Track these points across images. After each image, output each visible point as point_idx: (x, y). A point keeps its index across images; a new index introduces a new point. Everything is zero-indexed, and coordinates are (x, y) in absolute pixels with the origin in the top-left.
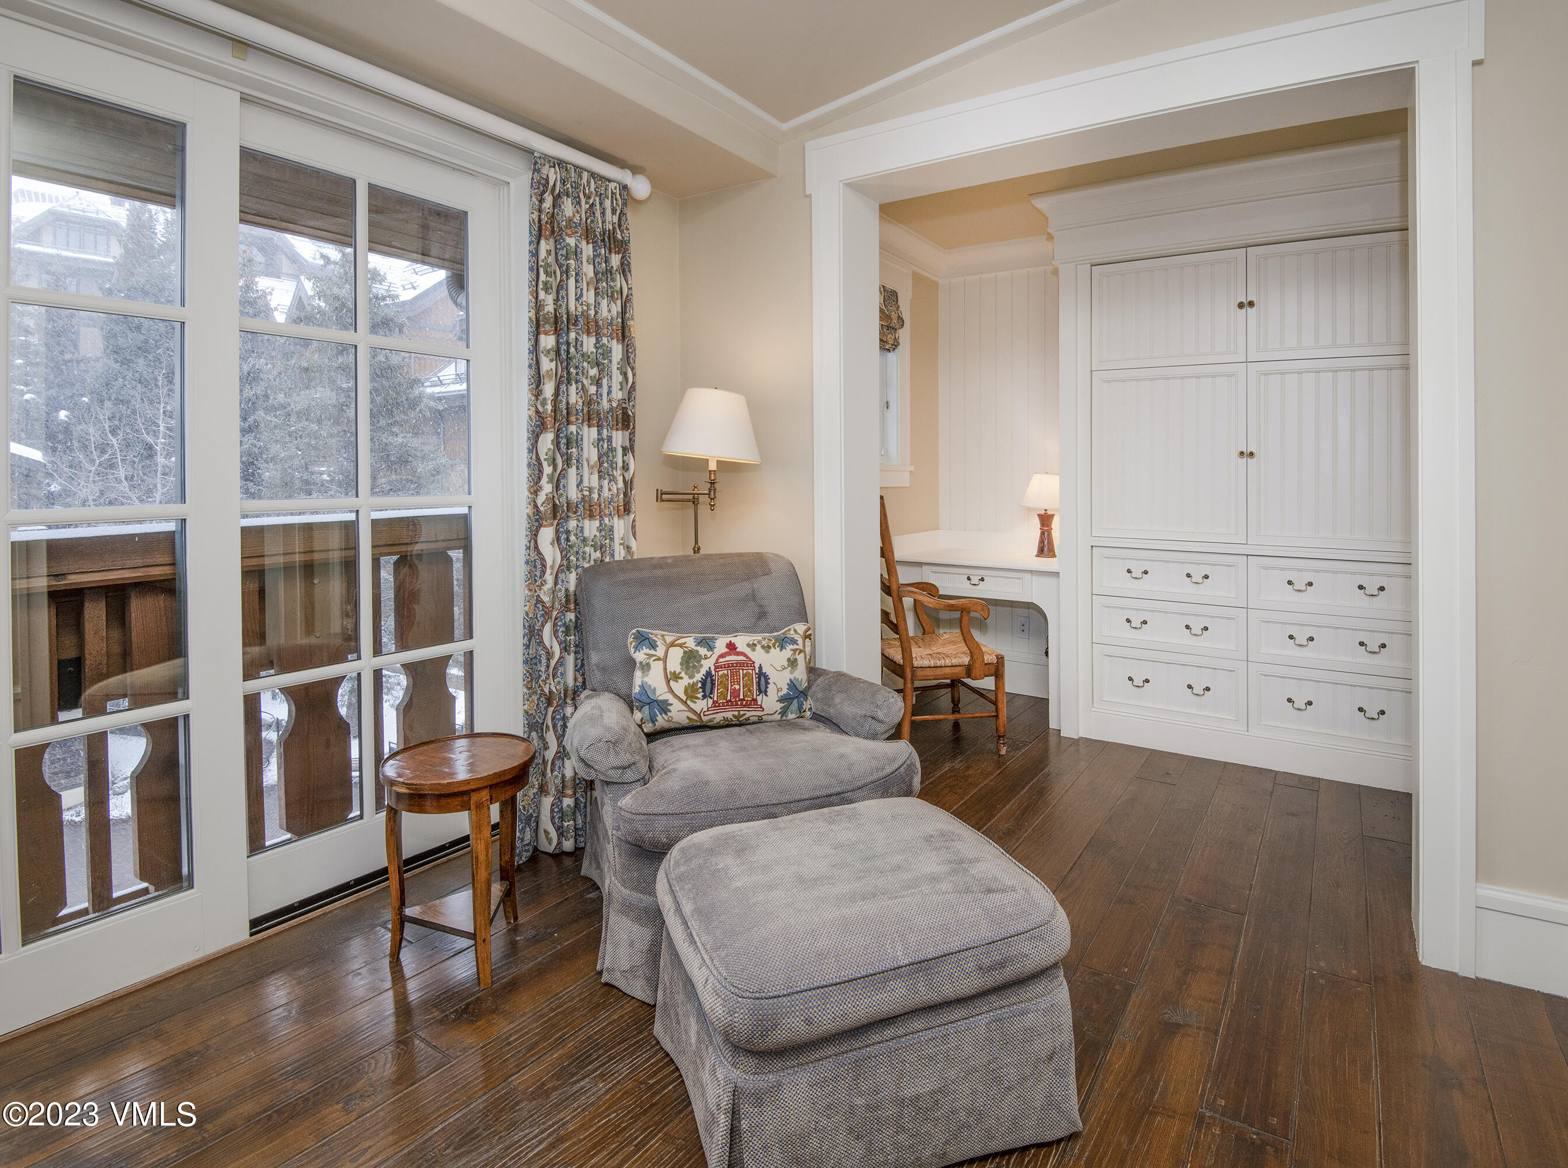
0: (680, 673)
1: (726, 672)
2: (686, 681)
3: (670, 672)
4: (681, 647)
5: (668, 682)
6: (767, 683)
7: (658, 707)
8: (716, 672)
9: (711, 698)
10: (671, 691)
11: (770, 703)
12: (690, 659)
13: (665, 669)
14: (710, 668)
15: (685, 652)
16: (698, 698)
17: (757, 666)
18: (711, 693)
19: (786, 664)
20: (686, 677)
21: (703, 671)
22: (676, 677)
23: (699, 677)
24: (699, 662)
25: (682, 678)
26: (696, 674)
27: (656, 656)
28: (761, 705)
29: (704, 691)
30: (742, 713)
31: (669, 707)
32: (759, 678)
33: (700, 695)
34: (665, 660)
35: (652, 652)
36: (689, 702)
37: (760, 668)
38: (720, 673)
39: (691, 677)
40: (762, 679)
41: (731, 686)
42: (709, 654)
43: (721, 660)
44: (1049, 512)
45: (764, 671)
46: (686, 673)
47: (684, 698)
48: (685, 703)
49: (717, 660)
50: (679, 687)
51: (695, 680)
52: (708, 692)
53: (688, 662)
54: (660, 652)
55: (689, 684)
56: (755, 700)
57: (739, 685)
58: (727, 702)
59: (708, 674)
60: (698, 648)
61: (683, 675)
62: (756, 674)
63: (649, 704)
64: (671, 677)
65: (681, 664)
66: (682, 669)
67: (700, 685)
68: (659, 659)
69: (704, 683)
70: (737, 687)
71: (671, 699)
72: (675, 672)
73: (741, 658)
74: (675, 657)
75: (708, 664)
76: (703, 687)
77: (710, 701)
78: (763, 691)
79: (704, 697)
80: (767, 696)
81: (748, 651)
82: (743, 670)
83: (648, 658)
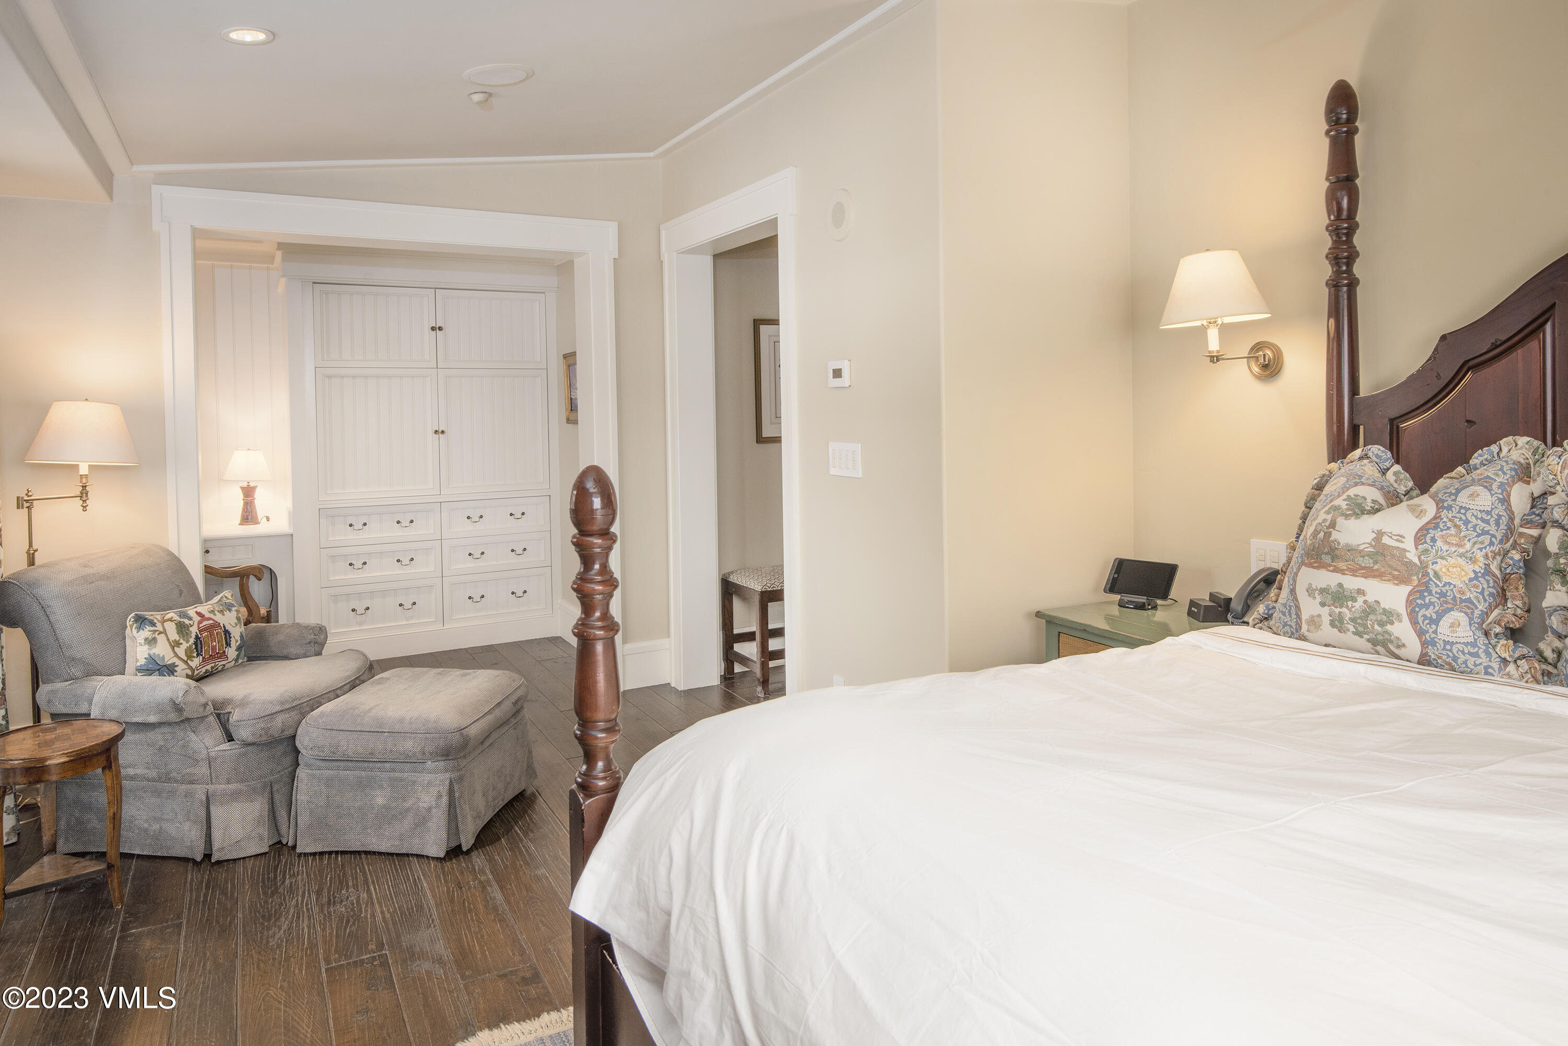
0: (179, 640)
1: (206, 633)
2: (185, 645)
3: (172, 641)
4: (171, 621)
5: (173, 648)
6: (230, 638)
7: (167, 670)
8: (201, 635)
9: (202, 655)
10: (176, 655)
11: (232, 653)
12: (182, 629)
13: (168, 639)
14: (196, 633)
15: (176, 624)
16: (194, 657)
17: (222, 626)
18: (202, 651)
19: (236, 621)
20: (184, 643)
21: (193, 636)
22: (178, 644)
23: (192, 640)
24: (188, 630)
25: (181, 644)
26: (190, 639)
27: (157, 631)
28: (227, 656)
29: (197, 651)
30: (217, 663)
31: (175, 668)
32: (225, 634)
33: (195, 655)
34: (164, 632)
35: (154, 628)
36: (189, 661)
37: (224, 627)
38: (204, 635)
39: (187, 642)
40: (227, 634)
41: (212, 643)
42: (191, 622)
43: (201, 625)
44: (252, 484)
45: (227, 629)
46: (184, 640)
47: (185, 658)
48: (186, 662)
49: (198, 626)
50: (181, 651)
51: (190, 643)
52: (200, 652)
53: (182, 632)
54: (159, 627)
55: (187, 647)
56: (224, 652)
57: (215, 642)
58: (210, 657)
59: (197, 637)
60: (182, 620)
61: (181, 641)
62: (223, 632)
63: (158, 670)
64: (175, 645)
65: (178, 634)
66: (180, 637)
67: (194, 647)
68: (160, 633)
69: (196, 643)
70: (214, 643)
71: (178, 662)
72: (175, 640)
73: (211, 622)
74: (171, 628)
75: (194, 630)
76: (196, 648)
77: (201, 657)
78: (228, 644)
79: (198, 655)
80: (230, 647)
81: (212, 616)
82: (215, 630)
83: (153, 634)
